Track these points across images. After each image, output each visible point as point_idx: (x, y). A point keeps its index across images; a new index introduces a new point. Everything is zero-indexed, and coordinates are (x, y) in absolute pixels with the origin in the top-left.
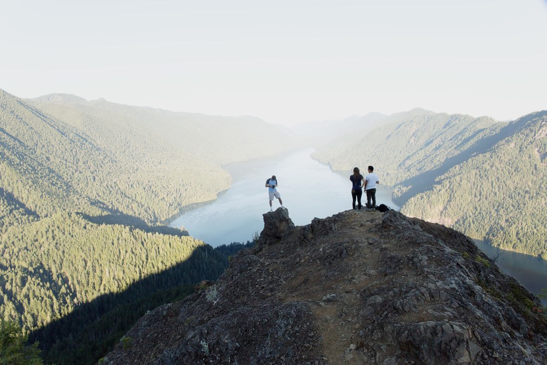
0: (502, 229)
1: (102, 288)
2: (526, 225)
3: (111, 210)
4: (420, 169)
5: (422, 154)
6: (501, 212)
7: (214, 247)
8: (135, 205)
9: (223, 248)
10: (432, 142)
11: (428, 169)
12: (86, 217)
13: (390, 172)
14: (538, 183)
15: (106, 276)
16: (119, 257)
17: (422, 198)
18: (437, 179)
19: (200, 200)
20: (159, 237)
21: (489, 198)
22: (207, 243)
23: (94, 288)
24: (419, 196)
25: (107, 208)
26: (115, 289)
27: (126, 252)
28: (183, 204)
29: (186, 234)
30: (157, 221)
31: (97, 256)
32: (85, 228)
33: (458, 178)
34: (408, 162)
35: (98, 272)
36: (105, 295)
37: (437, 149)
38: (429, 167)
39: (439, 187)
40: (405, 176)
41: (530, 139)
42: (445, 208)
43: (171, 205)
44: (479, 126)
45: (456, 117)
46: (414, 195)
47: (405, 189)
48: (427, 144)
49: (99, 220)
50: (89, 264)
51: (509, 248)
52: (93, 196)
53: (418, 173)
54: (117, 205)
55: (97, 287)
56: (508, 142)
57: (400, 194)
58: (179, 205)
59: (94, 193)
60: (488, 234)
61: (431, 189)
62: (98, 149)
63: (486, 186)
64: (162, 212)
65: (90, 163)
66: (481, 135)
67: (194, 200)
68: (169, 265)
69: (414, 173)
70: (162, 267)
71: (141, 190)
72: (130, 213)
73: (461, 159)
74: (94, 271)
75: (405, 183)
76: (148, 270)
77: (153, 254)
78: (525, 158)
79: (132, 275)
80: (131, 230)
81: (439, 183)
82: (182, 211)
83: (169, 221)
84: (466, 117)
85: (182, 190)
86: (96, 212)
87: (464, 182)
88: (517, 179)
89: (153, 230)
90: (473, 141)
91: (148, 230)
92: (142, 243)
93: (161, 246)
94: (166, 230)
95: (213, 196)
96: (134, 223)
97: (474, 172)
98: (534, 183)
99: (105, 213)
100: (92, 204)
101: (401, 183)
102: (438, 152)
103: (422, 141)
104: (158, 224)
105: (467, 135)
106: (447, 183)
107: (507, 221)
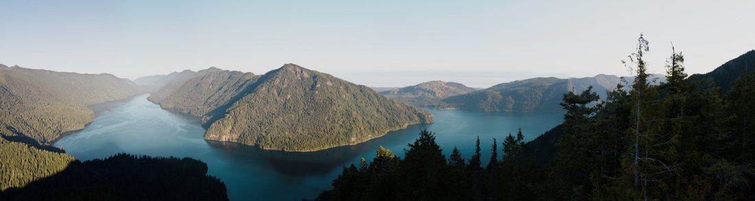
0: (264, 137)
1: (10, 183)
2: (275, 133)
3: (18, 133)
4: (217, 105)
5: (217, 95)
6: (262, 127)
7: (82, 162)
8: (32, 131)
9: (88, 162)
10: (222, 87)
11: (221, 105)
12: (4, 136)
13: (199, 107)
14: (278, 108)
15: (13, 175)
16: (21, 164)
17: (219, 123)
18: (227, 111)
19: (73, 129)
20: (46, 153)
21: (256, 120)
22: (77, 159)
23: (5, 182)
24: (217, 122)
25: (16, 132)
26: (17, 185)
27: (25, 161)
28: (62, 132)
29: (63, 151)
30: (45, 142)
31: (8, 162)
32: (2, 143)
33: (238, 109)
34: (210, 101)
35: (8, 172)
36: (12, 188)
37: (225, 92)
38: (222, 103)
39: (228, 115)
40: (207, 110)
41: (272, 85)
42: (233, 128)
43: (54, 132)
44: (247, 78)
45: (234, 72)
46: (214, 122)
47: (208, 118)
48: (220, 89)
49: (10, 139)
50: (3, 166)
51: (268, 148)
52: (8, 123)
53: (215, 107)
54: (21, 130)
55: (7, 182)
56: (262, 86)
57: (206, 122)
58: (60, 132)
59: (9, 122)
60: (257, 141)
61: (224, 117)
62: (13, 95)
63: (254, 112)
64: (49, 135)
65: (8, 104)
66: (248, 83)
67: (69, 129)
68: (52, 172)
69: (213, 107)
70: (47, 174)
71: (36, 121)
72: (29, 136)
73: (239, 97)
74: (6, 171)
75: (208, 114)
76: (39, 175)
77: (42, 164)
78: (271, 95)
79: (28, 177)
80: (29, 147)
81: (228, 113)
82: (62, 136)
83: (53, 142)
84: (240, 72)
85: (62, 122)
86: (9, 133)
87: (242, 111)
88: (268, 107)
89: (42, 148)
90: (244, 87)
91: (39, 147)
92: (35, 156)
93: (47, 159)
94: (51, 149)
95: (82, 127)
96: (31, 142)
97: (246, 105)
98: (276, 109)
99: (14, 135)
100: (8, 128)
101: (206, 115)
102: (226, 94)
103: (216, 88)
104: (46, 144)
105: (241, 83)
106: (232, 112)
107: (266, 132)
